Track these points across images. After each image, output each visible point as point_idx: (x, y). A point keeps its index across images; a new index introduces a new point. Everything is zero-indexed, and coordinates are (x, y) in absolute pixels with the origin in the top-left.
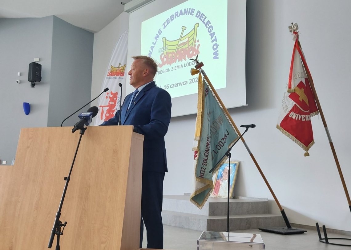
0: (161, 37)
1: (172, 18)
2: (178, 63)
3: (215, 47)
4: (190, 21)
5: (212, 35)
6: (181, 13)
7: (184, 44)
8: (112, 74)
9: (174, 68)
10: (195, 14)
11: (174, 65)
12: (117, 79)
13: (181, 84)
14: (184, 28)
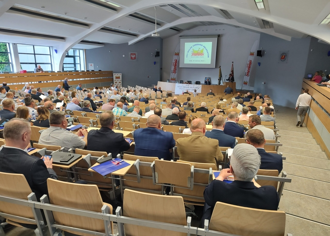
0: (192, 48)
1: (196, 45)
2: (197, 56)
3: (208, 55)
4: (202, 48)
5: (208, 52)
6: (199, 45)
7: (199, 52)
8: (175, 55)
9: (196, 57)
10: (203, 46)
11: (196, 56)
12: (177, 56)
13: (198, 61)
14: (199, 48)
